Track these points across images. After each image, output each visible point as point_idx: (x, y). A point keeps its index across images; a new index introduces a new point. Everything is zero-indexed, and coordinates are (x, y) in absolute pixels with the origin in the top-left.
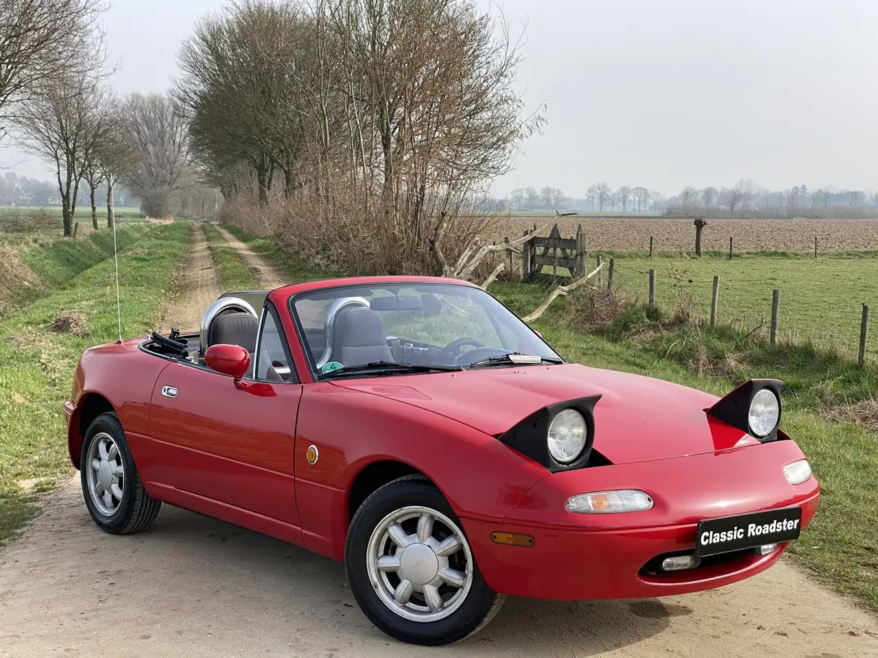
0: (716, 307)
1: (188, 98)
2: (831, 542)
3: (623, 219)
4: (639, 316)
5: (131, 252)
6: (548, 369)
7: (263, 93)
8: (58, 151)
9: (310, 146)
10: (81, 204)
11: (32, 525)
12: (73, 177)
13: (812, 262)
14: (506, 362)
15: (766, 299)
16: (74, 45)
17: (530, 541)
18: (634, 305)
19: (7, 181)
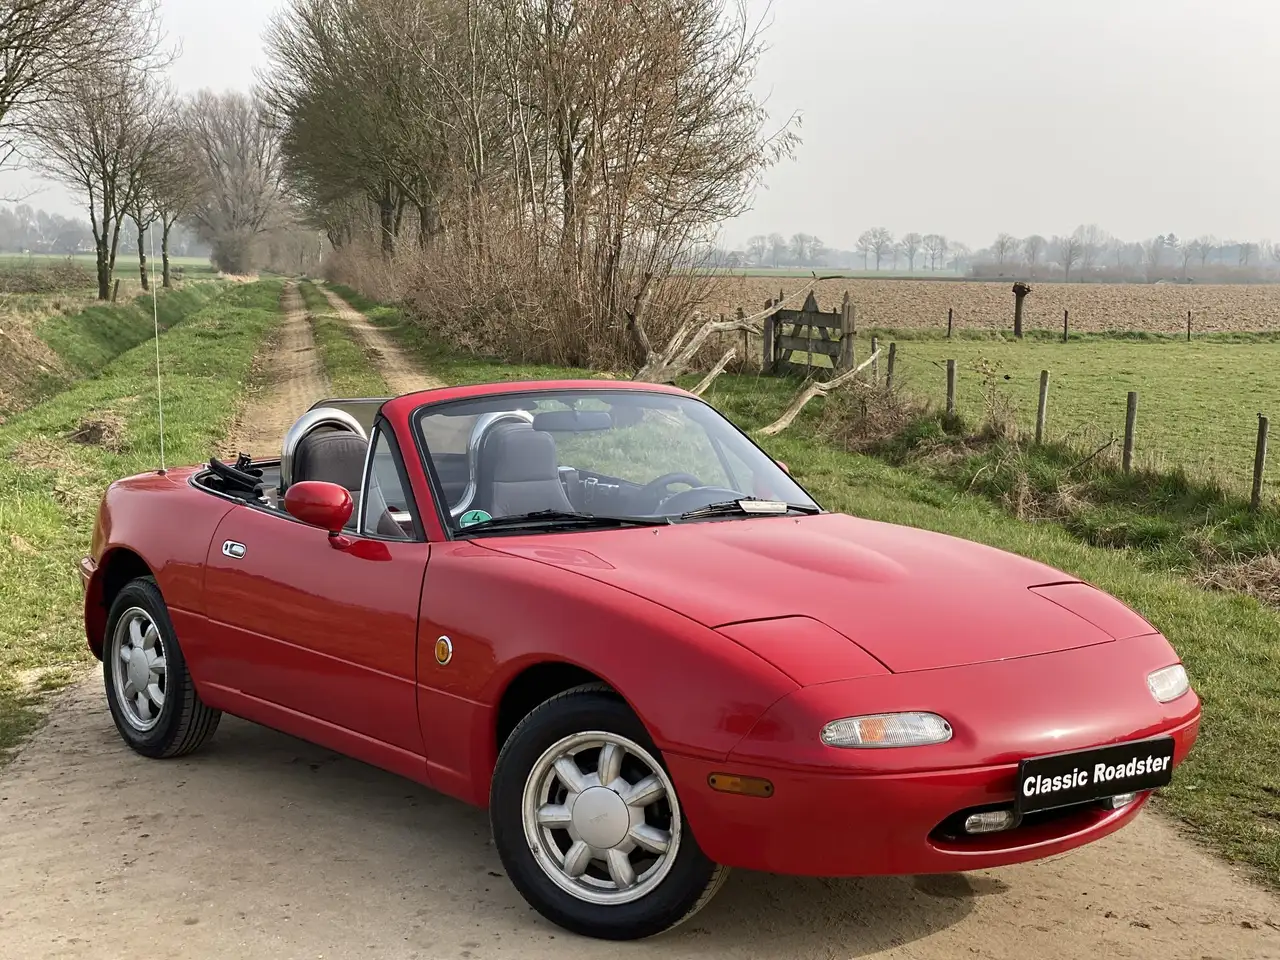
0: (1044, 416)
1: (278, 99)
2: (1214, 780)
3: (909, 282)
4: (932, 427)
5: (195, 325)
6: (797, 522)
7: (389, 93)
8: (91, 176)
9: (456, 172)
10: (125, 252)
11: (32, 741)
12: (112, 214)
13: (1182, 347)
14: (734, 512)
15: (1117, 404)
16: (114, 22)
17: (767, 788)
18: (923, 412)
19: (18, 217)
